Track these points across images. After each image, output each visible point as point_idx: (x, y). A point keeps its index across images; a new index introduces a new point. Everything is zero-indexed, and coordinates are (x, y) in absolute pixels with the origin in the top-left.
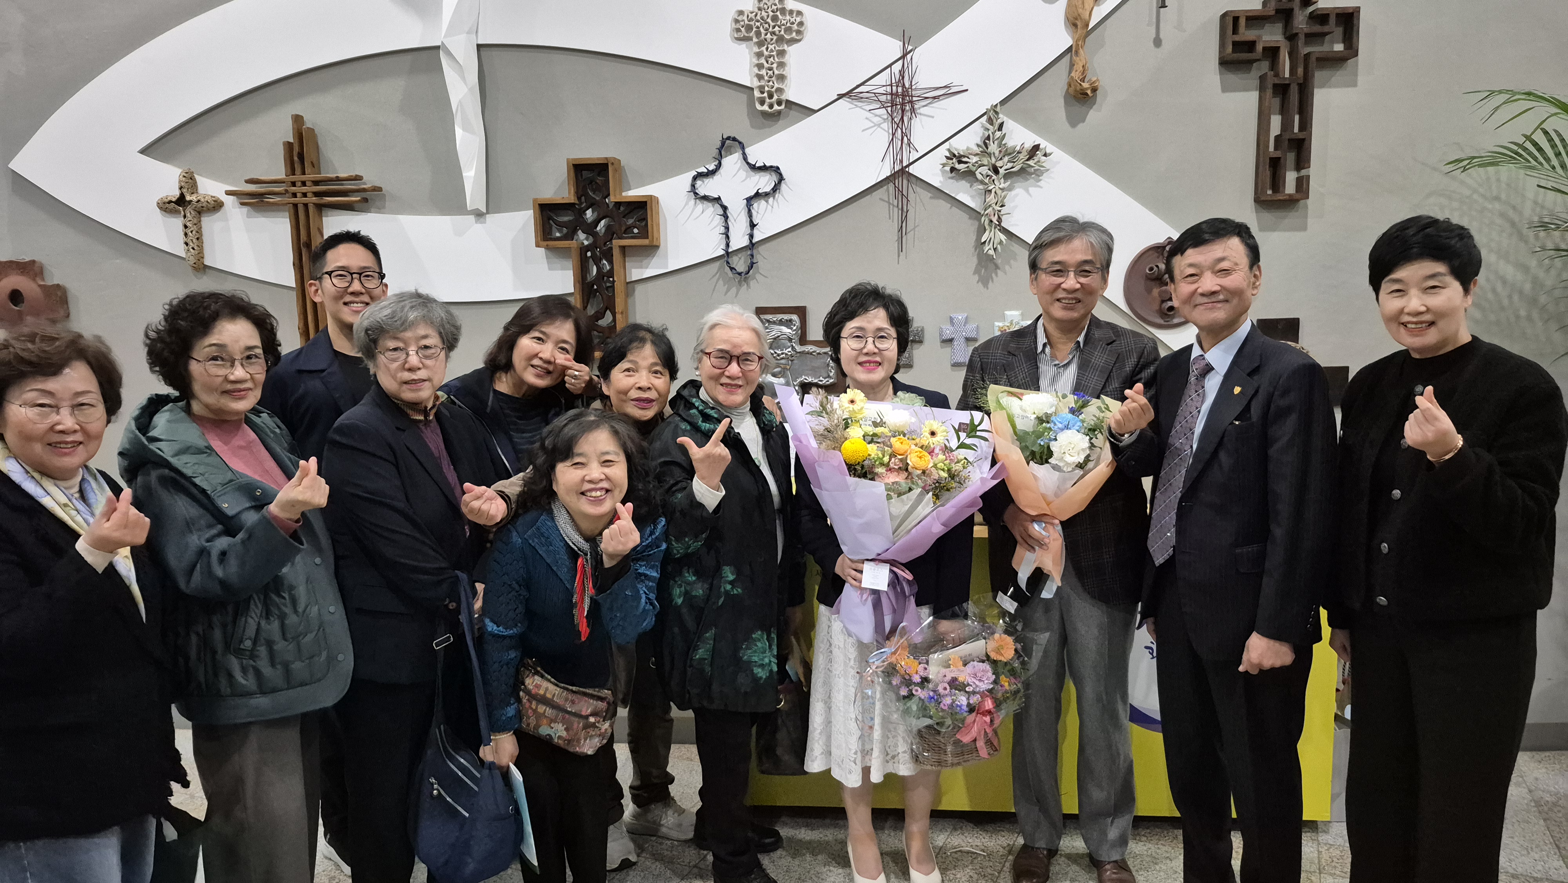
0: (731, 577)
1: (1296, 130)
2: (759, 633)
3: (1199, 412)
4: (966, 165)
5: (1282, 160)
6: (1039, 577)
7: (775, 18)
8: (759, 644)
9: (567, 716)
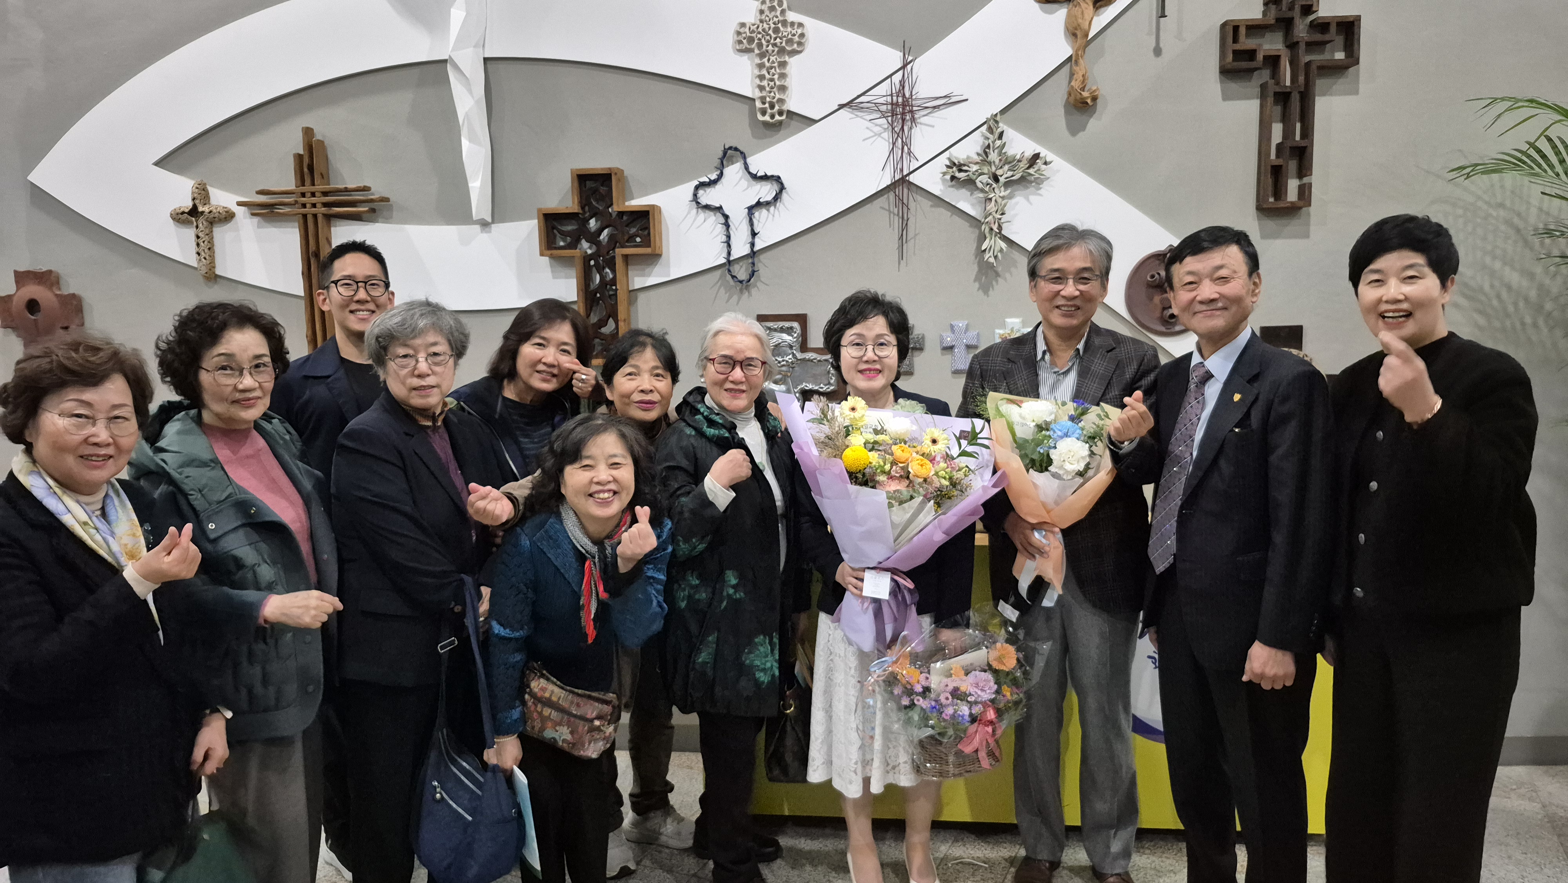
0: (734, 581)
1: (1298, 138)
2: (762, 637)
3: (1199, 419)
4: (967, 174)
5: (1284, 168)
6: (1039, 585)
7: (776, 30)
8: (762, 649)
9: (572, 719)
